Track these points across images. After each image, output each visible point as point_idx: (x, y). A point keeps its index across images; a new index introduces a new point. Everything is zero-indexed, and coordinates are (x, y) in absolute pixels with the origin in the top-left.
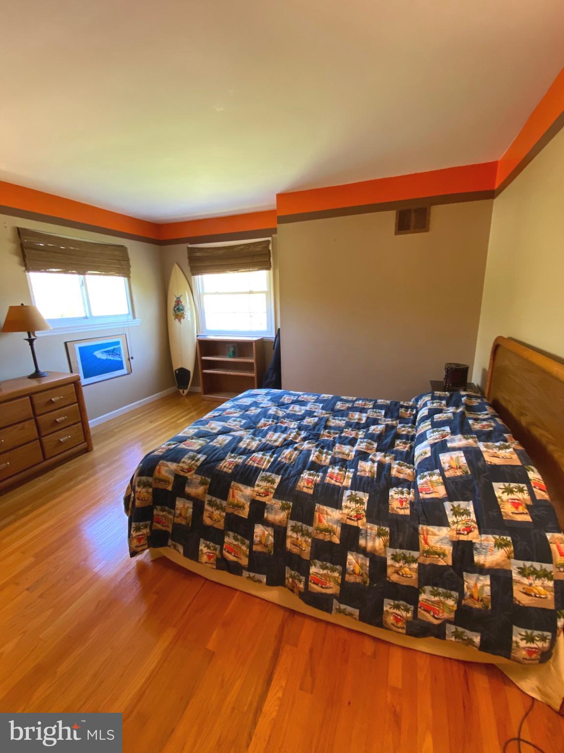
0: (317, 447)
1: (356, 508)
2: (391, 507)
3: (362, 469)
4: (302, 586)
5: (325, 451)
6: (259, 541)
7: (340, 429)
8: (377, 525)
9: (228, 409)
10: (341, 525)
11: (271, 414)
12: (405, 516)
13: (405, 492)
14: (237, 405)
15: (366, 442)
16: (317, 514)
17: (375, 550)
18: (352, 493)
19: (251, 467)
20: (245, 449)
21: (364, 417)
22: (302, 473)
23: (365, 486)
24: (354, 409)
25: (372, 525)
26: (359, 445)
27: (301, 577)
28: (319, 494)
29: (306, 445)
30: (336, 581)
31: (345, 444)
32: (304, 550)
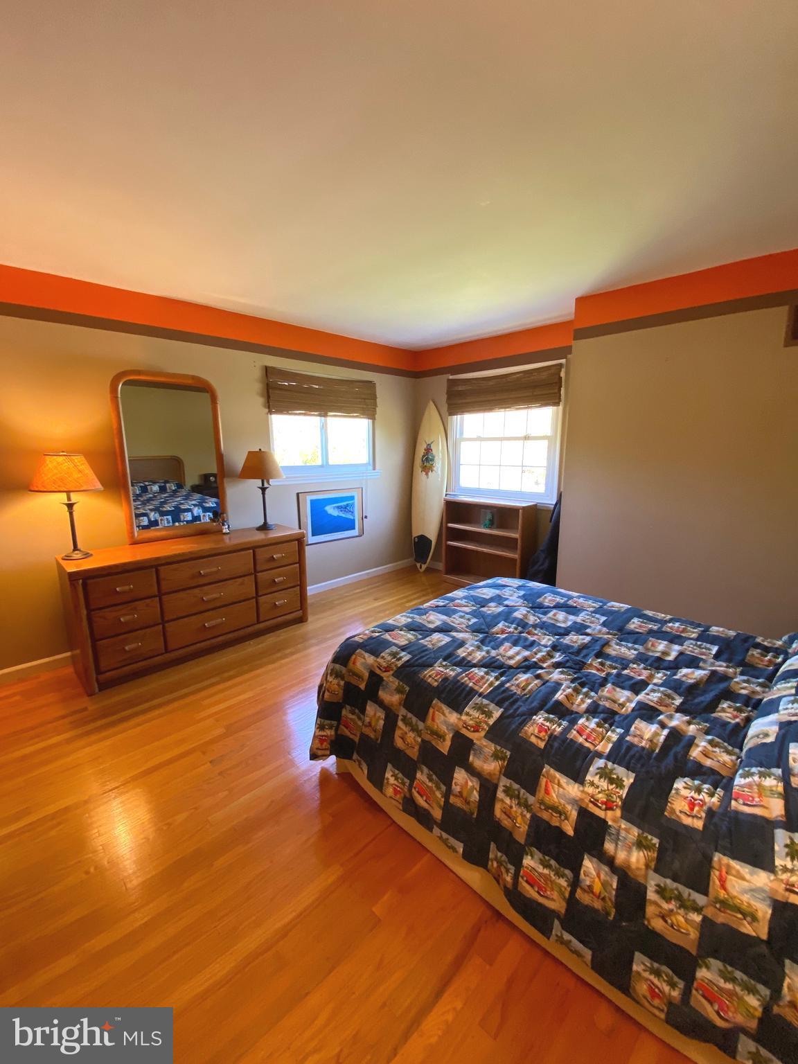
0: (573, 681)
1: (608, 790)
2: (672, 809)
3: (638, 733)
4: (509, 879)
5: (585, 690)
6: (459, 792)
7: (624, 662)
8: (639, 827)
9: (459, 599)
10: (578, 809)
11: (516, 618)
12: (694, 830)
13: (705, 790)
14: (472, 596)
15: (662, 692)
16: (543, 781)
17: (629, 867)
18: (606, 764)
19: (464, 685)
20: (464, 659)
21: (675, 650)
22: (535, 714)
23: (633, 761)
24: (660, 635)
25: (629, 825)
26: (648, 694)
27: (510, 866)
28: (553, 751)
29: (556, 675)
30: (561, 893)
31: (623, 688)
32: (518, 827)
